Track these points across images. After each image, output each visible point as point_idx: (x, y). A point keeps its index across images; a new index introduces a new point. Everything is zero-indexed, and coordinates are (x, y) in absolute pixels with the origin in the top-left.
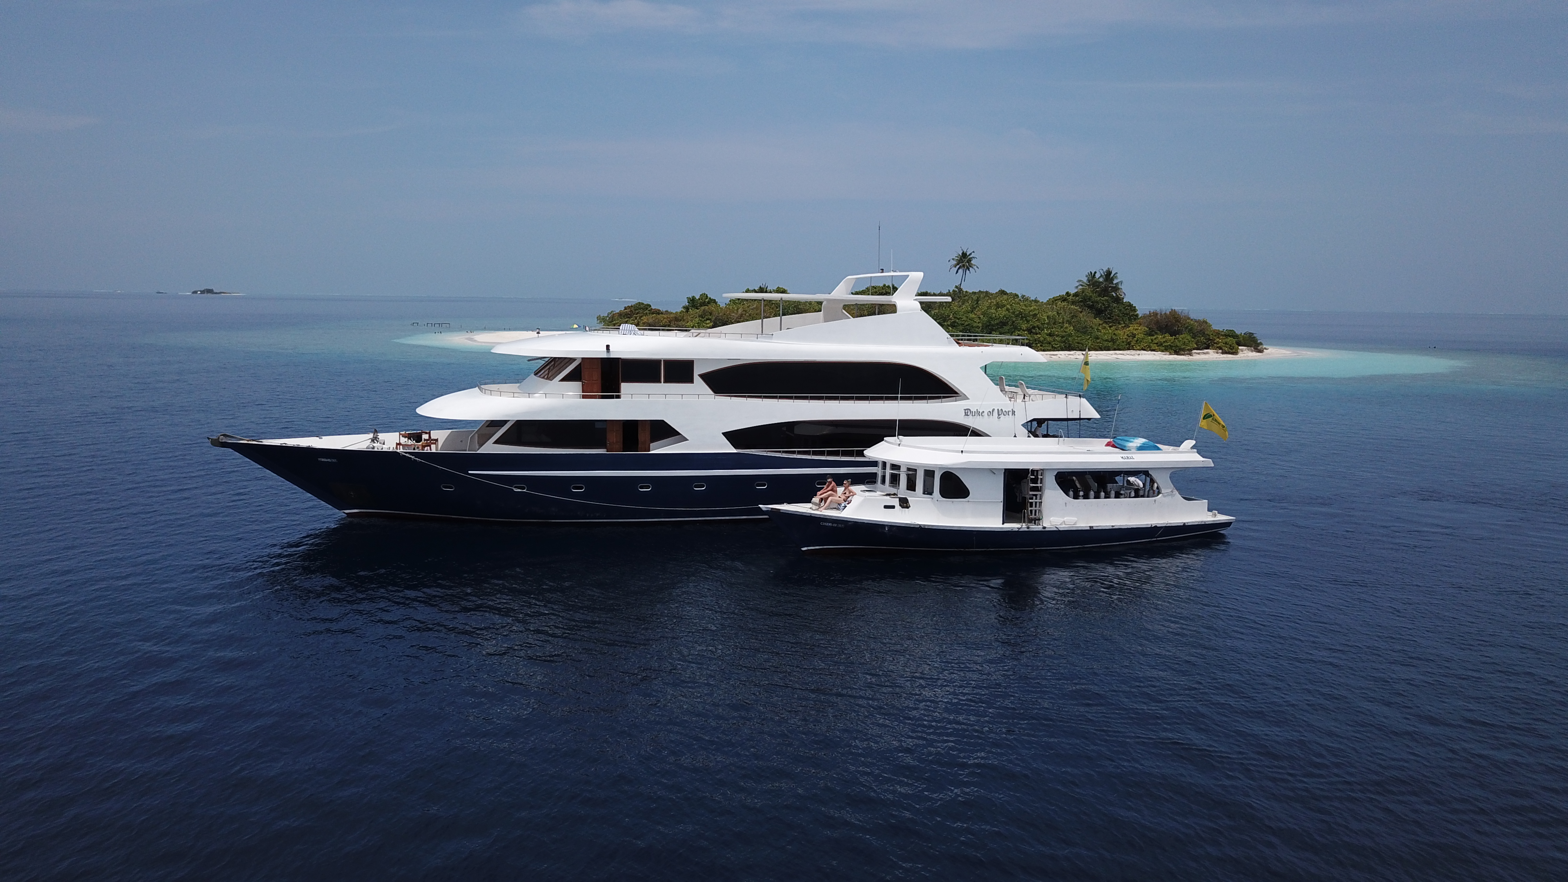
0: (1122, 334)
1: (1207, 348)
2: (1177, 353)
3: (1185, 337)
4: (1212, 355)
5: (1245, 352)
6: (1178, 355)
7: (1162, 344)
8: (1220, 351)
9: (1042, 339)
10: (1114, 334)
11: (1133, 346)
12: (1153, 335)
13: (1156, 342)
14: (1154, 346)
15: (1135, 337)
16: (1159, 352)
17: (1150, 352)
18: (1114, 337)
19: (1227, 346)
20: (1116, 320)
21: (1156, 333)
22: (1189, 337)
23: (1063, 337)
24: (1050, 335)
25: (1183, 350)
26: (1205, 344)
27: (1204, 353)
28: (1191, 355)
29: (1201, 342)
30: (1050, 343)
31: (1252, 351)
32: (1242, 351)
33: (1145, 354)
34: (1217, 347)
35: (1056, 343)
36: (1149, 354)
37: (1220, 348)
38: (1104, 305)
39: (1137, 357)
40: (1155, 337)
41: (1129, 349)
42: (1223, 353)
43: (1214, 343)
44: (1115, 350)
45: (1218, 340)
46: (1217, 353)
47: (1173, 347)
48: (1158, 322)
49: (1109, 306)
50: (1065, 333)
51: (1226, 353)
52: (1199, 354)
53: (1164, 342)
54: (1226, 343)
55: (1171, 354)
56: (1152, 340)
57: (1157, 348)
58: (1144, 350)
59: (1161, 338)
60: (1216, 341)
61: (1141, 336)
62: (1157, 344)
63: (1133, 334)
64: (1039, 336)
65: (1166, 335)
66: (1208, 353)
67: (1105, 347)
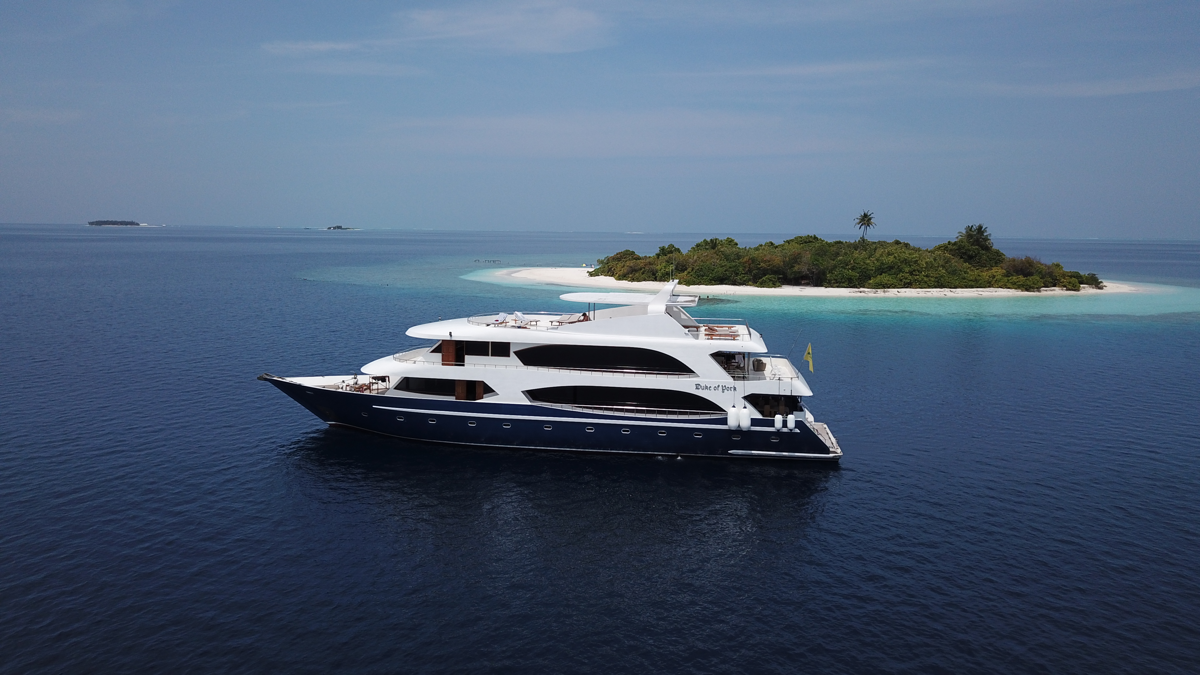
0: (985, 275)
1: (1054, 286)
2: (1027, 290)
3: (1036, 277)
4: (1057, 291)
5: (1087, 289)
6: (1028, 291)
7: (1016, 284)
8: (1065, 288)
9: (920, 279)
10: (979, 275)
11: (992, 285)
12: (1009, 277)
13: (1011, 281)
14: (1009, 285)
15: (995, 278)
16: (1013, 290)
17: (1005, 290)
18: (978, 278)
19: (1071, 284)
20: (984, 263)
21: (1012, 275)
22: (1038, 278)
23: (936, 278)
24: (927, 276)
25: (1033, 288)
26: (1052, 283)
27: (1050, 290)
28: (1039, 291)
29: (1049, 282)
30: (926, 283)
31: (1093, 288)
32: (1084, 288)
33: (1001, 291)
34: (1062, 286)
35: (931, 282)
36: (1004, 291)
37: (1065, 286)
38: (974, 252)
39: (994, 293)
40: (1010, 278)
41: (989, 287)
42: (1067, 290)
43: (1060, 282)
44: (977, 287)
45: (1063, 280)
46: (1062, 290)
47: (1024, 285)
48: (1014, 266)
49: (979, 253)
50: (938, 275)
51: (1070, 290)
52: (1046, 290)
53: (1018, 282)
54: (1070, 283)
55: (1022, 291)
56: (1008, 280)
57: (1011, 286)
58: (1001, 288)
59: (1016, 279)
60: (1061, 281)
61: (999, 277)
62: (1012, 283)
63: (994, 276)
64: (918, 277)
65: (1020, 276)
66: (1054, 290)
67: (969, 286)
